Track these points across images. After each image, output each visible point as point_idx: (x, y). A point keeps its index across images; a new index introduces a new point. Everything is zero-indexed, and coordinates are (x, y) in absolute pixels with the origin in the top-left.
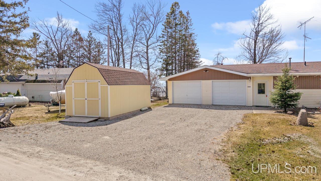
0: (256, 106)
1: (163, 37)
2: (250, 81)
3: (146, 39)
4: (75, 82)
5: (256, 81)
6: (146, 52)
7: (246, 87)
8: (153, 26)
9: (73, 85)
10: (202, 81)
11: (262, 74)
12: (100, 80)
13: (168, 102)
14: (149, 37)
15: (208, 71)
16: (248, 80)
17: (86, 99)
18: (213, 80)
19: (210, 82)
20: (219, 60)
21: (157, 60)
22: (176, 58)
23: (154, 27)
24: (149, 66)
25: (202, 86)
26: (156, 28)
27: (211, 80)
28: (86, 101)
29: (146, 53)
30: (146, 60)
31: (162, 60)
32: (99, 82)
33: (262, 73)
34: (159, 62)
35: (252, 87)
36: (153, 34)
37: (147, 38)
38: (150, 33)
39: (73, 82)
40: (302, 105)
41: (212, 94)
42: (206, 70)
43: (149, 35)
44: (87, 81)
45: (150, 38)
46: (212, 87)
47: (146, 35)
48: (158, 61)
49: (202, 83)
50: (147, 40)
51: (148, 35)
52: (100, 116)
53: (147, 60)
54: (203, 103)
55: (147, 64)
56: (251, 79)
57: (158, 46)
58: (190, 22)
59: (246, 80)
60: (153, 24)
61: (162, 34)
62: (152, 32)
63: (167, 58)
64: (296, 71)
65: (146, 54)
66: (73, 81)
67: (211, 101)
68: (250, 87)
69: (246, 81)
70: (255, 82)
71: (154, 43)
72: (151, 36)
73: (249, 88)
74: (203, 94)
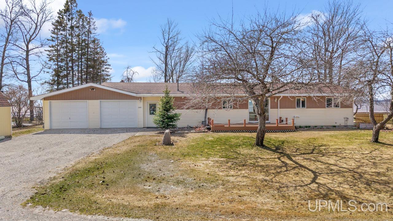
0: (148, 128)
1: (53, 41)
2: (141, 101)
3: (24, 41)
5: (148, 101)
6: (24, 59)
7: (137, 108)
8: (35, 25)
10: (88, 100)
13: (44, 128)
14: (30, 38)
15: (95, 90)
16: (139, 100)
18: (100, 100)
19: (98, 102)
20: (128, 75)
21: (43, 70)
22: (73, 69)
23: (37, 26)
24: (31, 78)
25: (88, 107)
26: (41, 27)
29: (26, 59)
30: (26, 69)
31: (51, 70)
33: (152, 93)
34: (46, 72)
35: (142, 107)
36: (36, 35)
37: (27, 40)
38: (31, 33)
40: (187, 125)
41: (101, 116)
42: (93, 88)
43: (30, 36)
45: (32, 40)
46: (100, 107)
47: (26, 36)
48: (44, 72)
49: (88, 103)
50: (27, 42)
51: (28, 37)
53: (28, 69)
54: (90, 126)
55: (27, 74)
56: (141, 99)
57: (45, 51)
58: (93, 25)
59: (137, 100)
60: (35, 23)
61: (51, 36)
62: (34, 32)
63: (58, 68)
64: (182, 92)
65: (25, 61)
67: (98, 124)
68: (141, 107)
69: (137, 102)
70: (146, 103)
71: (37, 48)
72: (33, 37)
73: (140, 109)
74: (89, 116)
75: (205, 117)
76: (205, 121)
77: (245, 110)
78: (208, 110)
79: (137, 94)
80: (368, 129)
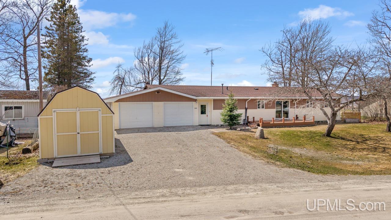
0: (201, 125)
2: (197, 103)
4: (57, 111)
7: (194, 108)
9: (54, 116)
10: (153, 103)
11: (208, 97)
12: (101, 109)
15: (160, 93)
16: (195, 102)
17: (78, 133)
19: (162, 103)
25: (153, 108)
27: (163, 101)
28: (79, 136)
32: (100, 111)
35: (198, 108)
39: (54, 112)
41: (164, 116)
44: (79, 109)
52: (101, 153)
54: (155, 125)
56: (197, 101)
64: (227, 95)
66: (53, 110)
67: (162, 123)
69: (193, 103)
70: (199, 104)
73: (196, 109)
74: (155, 116)
75: (246, 116)
76: (245, 119)
77: (273, 109)
78: (248, 110)
79: (197, 97)
80: (352, 123)
